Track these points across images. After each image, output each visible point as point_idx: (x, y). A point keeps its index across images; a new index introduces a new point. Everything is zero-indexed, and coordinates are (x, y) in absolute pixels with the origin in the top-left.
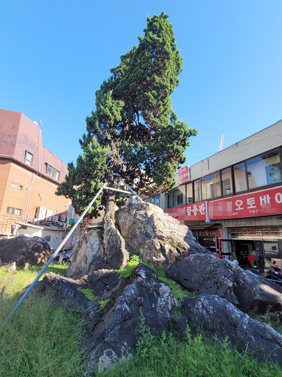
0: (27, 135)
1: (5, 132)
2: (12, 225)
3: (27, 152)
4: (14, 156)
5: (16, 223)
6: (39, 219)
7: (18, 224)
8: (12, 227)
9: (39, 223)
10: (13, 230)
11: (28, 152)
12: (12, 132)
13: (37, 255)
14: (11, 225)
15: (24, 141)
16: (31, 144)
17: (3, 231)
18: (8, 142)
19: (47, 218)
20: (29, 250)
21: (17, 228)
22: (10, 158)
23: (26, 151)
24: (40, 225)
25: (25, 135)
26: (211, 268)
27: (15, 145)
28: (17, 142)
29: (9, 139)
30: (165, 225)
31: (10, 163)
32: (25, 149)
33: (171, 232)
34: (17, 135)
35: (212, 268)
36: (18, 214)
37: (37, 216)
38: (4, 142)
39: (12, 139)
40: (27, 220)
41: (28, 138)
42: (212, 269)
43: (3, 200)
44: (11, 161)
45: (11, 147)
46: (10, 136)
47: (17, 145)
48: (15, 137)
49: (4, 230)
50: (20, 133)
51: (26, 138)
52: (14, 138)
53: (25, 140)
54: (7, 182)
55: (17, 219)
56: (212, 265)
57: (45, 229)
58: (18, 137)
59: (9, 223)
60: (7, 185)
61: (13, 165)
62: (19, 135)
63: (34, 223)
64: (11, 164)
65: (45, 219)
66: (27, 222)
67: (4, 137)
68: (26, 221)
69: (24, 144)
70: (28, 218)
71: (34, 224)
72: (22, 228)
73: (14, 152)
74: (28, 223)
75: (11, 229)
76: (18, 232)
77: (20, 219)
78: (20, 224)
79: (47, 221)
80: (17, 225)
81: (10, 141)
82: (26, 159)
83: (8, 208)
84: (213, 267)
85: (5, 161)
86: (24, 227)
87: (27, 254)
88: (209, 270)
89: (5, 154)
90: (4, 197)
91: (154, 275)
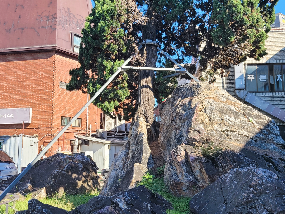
0: (70, 10)
1: (42, 13)
2: (71, 141)
3: (73, 35)
4: (56, 45)
5: (75, 137)
6: (106, 129)
7: (78, 138)
8: (71, 144)
9: (105, 136)
10: (72, 147)
11: (75, 35)
12: (50, 11)
13: (75, 177)
14: (69, 140)
15: (68, 20)
16: (77, 22)
17: (60, 149)
18: (47, 26)
19: (119, 126)
20: (63, 172)
21: (77, 144)
22: (51, 48)
23: (72, 33)
24: (107, 138)
25: (67, 11)
26: (248, 195)
27: (55, 29)
28: (57, 23)
29: (48, 22)
30: (213, 119)
31: (54, 55)
32: (70, 32)
33: (224, 132)
34: (56, 13)
35: (251, 195)
36: (77, 125)
37: (103, 126)
38: (42, 27)
39: (51, 21)
40: (90, 132)
41: (72, 14)
42: (250, 198)
43: (54, 108)
44: (55, 52)
45: (52, 32)
46: (48, 17)
47: (58, 27)
48: (54, 16)
49: (61, 147)
50: (60, 10)
51: (70, 14)
52: (53, 19)
53: (68, 18)
54: (55, 82)
55: (76, 132)
56: (251, 189)
57: (112, 144)
58: (57, 17)
59: (65, 138)
60: (55, 87)
61: (58, 57)
62: (58, 12)
63: (99, 136)
64: (55, 57)
65: (115, 129)
66: (91, 134)
67: (42, 21)
68: (89, 134)
69: (68, 24)
70: (90, 130)
71: (99, 138)
72: (85, 144)
73: (55, 39)
74: (92, 136)
75: (71, 146)
76: (79, 149)
77: (81, 132)
78: (80, 139)
79: (118, 132)
80: (77, 140)
81: (49, 25)
82: (73, 46)
83: (62, 118)
84: (253, 193)
85: (47, 53)
86: (86, 142)
87: (59, 177)
88: (243, 199)
89: (45, 44)
90: (54, 103)
91: (147, 205)
